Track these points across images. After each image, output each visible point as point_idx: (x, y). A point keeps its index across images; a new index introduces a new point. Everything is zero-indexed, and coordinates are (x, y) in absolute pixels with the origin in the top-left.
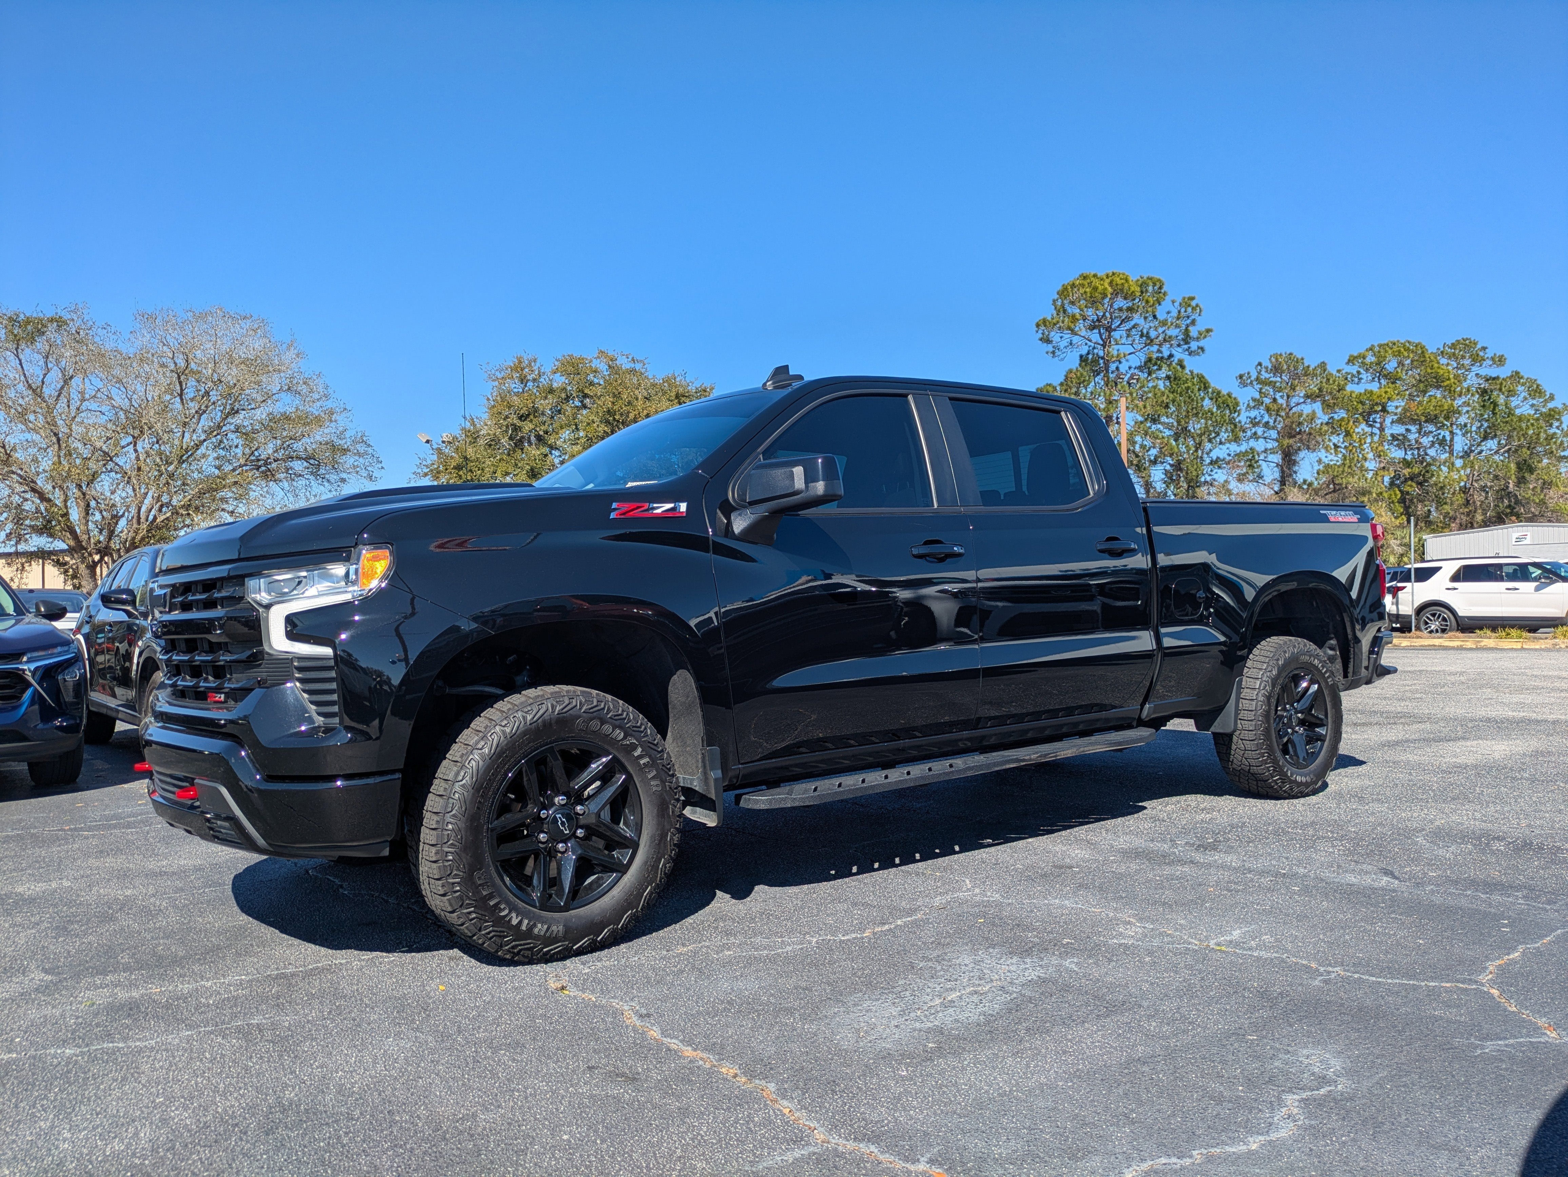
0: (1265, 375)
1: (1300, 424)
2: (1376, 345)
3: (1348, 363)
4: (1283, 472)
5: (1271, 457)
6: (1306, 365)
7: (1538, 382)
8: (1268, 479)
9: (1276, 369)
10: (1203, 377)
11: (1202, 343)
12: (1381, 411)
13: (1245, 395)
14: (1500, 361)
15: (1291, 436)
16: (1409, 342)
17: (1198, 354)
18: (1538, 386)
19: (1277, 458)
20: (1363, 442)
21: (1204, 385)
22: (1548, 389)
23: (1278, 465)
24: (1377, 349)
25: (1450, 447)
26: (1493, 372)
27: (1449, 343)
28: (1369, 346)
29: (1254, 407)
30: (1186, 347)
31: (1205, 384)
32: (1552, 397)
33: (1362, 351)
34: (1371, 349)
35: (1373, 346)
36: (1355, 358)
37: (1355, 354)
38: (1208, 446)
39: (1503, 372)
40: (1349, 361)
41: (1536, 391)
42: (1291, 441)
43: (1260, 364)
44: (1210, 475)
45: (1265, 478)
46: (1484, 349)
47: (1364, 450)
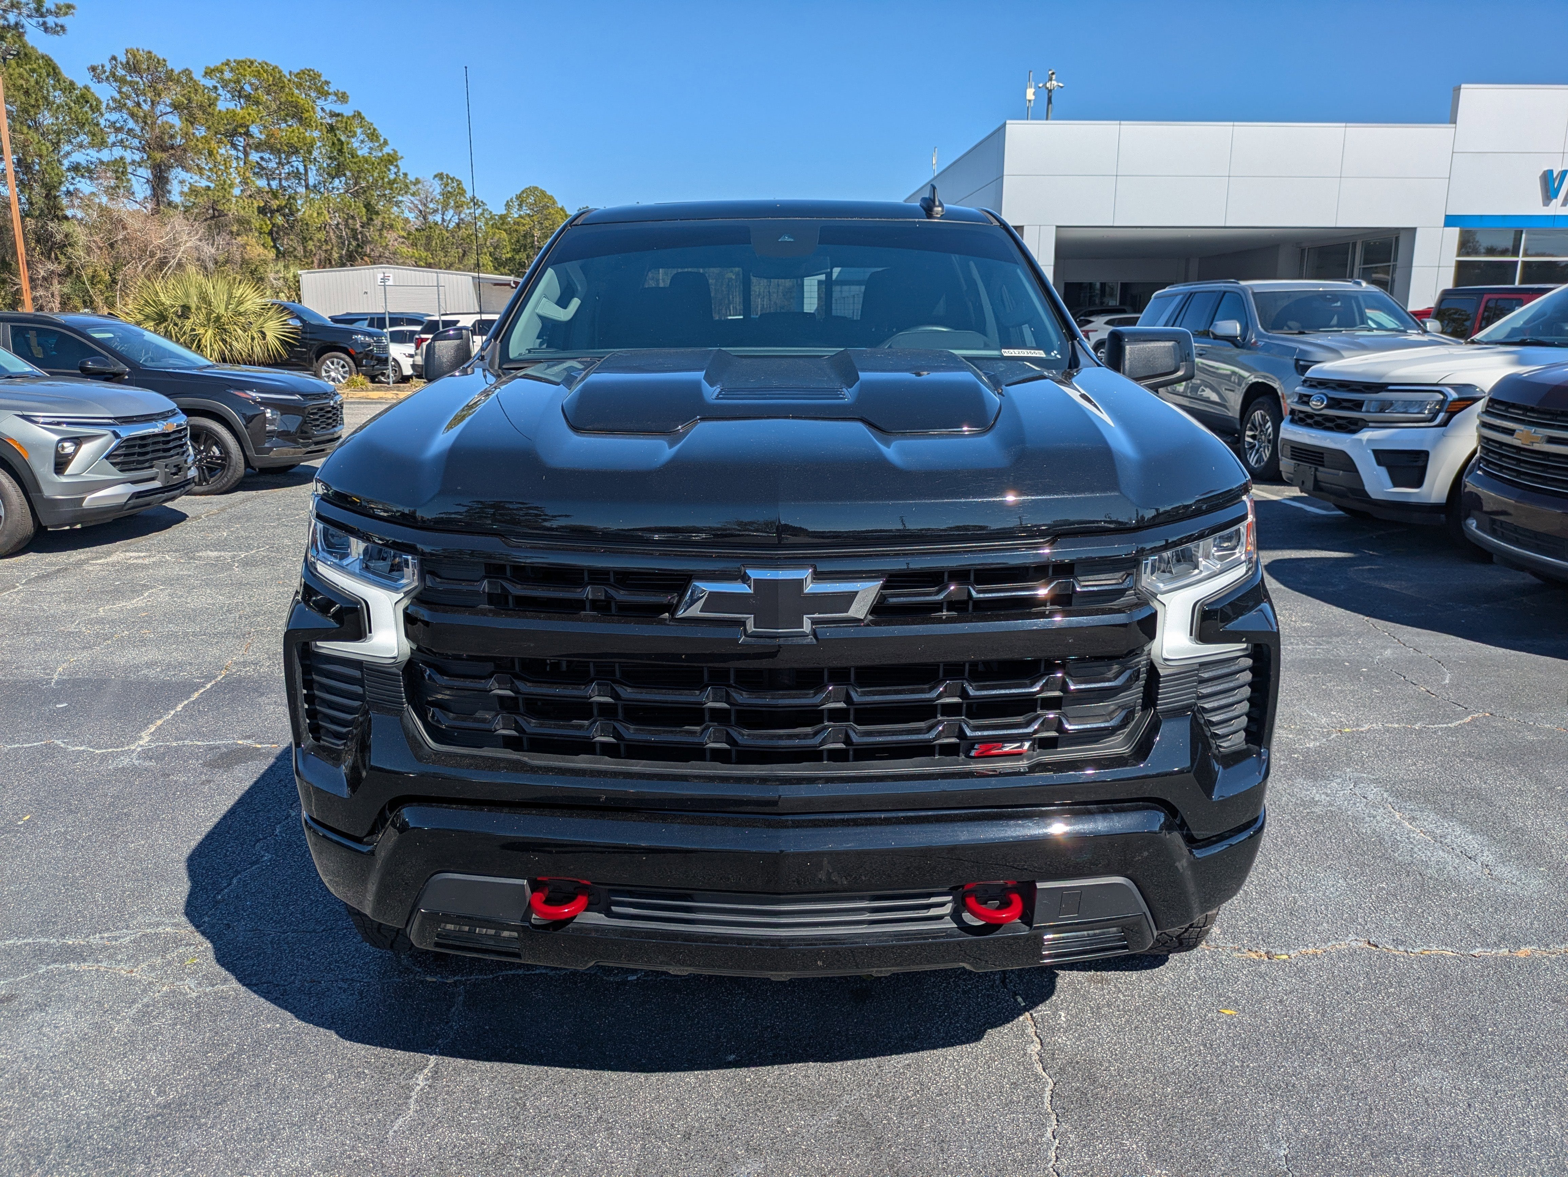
0: (120, 72)
1: (172, 137)
2: (232, 60)
3: (204, 76)
4: (153, 189)
5: (141, 171)
6: (169, 68)
7: (375, 126)
8: (140, 197)
9: (133, 67)
10: (51, 60)
11: (61, 21)
12: (244, 134)
13: (105, 92)
14: (343, 98)
15: (164, 149)
16: (266, 63)
17: (57, 33)
18: (375, 130)
19: (145, 173)
20: (228, 165)
21: (54, 71)
22: (383, 134)
23: (148, 181)
24: (233, 64)
25: (305, 181)
26: (338, 108)
27: (296, 71)
28: (224, 61)
29: (114, 109)
30: (41, 20)
31: (54, 69)
32: (386, 143)
33: (218, 64)
34: (227, 64)
35: (228, 60)
36: (212, 71)
37: (212, 67)
38: (67, 148)
39: (347, 110)
40: (206, 73)
41: (373, 135)
42: (164, 155)
43: (114, 58)
44: (72, 184)
45: (136, 195)
46: (327, 83)
47: (231, 174)
